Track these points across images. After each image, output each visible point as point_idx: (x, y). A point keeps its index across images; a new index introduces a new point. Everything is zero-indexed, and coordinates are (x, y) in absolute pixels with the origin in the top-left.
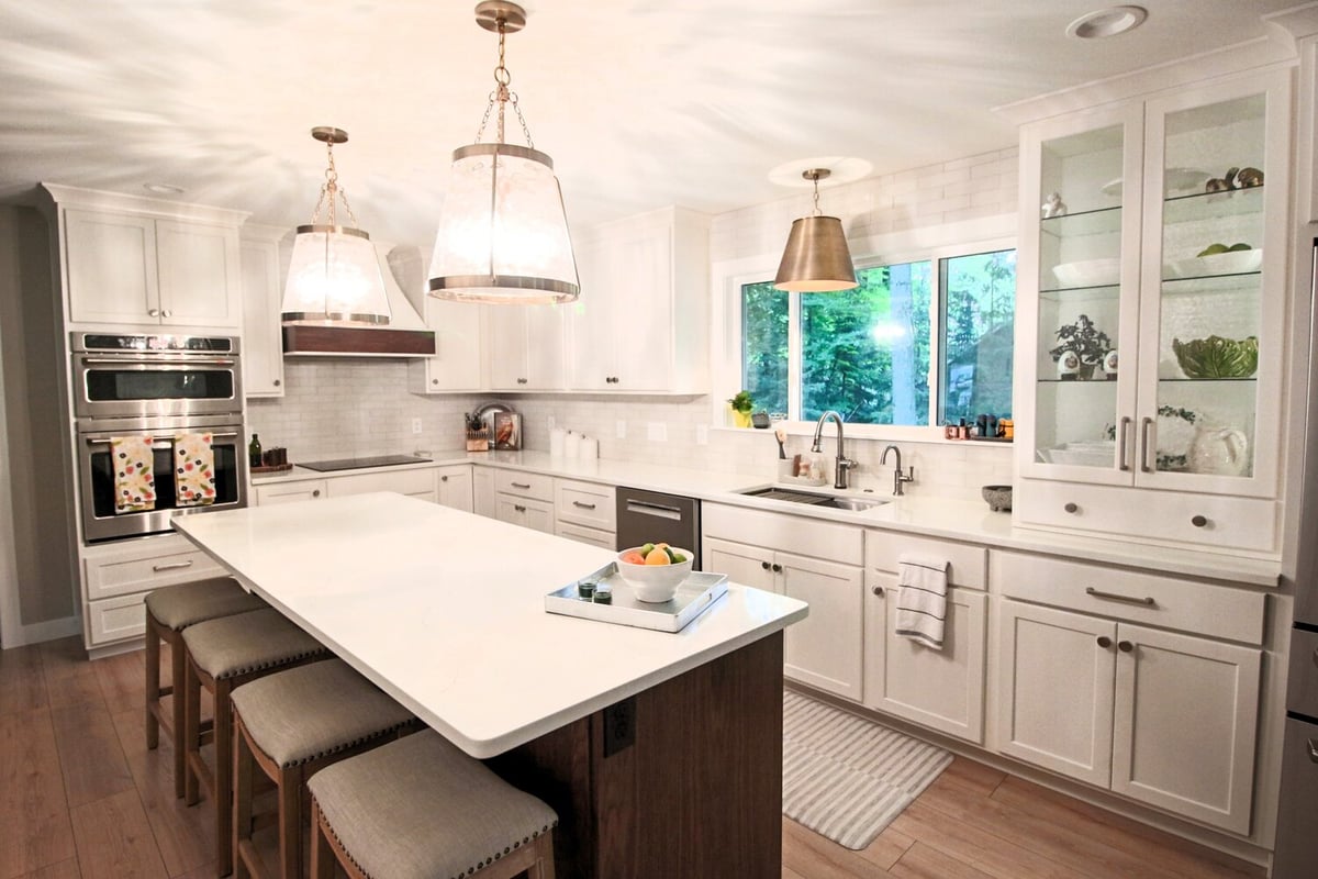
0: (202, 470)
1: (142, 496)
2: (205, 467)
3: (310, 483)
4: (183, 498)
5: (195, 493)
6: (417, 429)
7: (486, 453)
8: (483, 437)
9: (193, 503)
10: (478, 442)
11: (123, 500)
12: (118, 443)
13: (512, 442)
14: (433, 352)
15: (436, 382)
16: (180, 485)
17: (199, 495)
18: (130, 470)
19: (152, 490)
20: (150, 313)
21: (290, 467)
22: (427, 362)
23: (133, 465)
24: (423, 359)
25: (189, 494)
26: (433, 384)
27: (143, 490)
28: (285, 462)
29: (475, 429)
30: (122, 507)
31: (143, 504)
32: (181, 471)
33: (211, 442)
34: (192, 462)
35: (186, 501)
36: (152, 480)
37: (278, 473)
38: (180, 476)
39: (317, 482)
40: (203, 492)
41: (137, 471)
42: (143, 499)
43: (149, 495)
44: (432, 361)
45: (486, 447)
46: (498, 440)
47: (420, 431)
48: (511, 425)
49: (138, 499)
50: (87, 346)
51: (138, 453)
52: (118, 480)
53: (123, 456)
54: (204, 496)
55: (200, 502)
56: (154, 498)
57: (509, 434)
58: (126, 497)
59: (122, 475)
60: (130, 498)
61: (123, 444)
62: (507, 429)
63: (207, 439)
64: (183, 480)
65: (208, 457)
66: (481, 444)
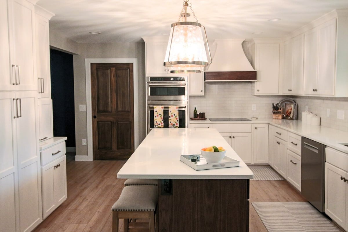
0: (175, 117)
1: (160, 123)
2: (176, 116)
3: (207, 124)
4: (170, 125)
5: (173, 124)
6: (254, 109)
7: (281, 120)
8: (279, 113)
9: (173, 127)
10: (277, 115)
11: (155, 124)
12: (155, 108)
13: (291, 116)
14: (256, 79)
15: (258, 91)
16: (170, 121)
17: (174, 125)
18: (158, 116)
19: (163, 122)
20: (165, 70)
21: (205, 119)
22: (255, 83)
23: (159, 114)
24: (254, 82)
25: (172, 124)
26: (257, 92)
27: (161, 122)
28: (204, 117)
29: (276, 110)
30: (156, 126)
31: (160, 126)
32: (170, 117)
33: (178, 109)
34: (173, 115)
35: (171, 126)
36: (163, 119)
37: (200, 120)
38: (169, 118)
39: (209, 125)
40: (175, 124)
41: (159, 116)
42: (160, 124)
43: (162, 123)
44: (257, 82)
45: (281, 117)
46: (286, 115)
47: (255, 109)
48: (291, 109)
49: (159, 124)
50: (150, 81)
51: (160, 111)
52: (155, 118)
53: (156, 111)
54: (175, 125)
55: (175, 127)
56: (163, 124)
57: (290, 113)
58: (156, 123)
59: (156, 117)
60: (157, 124)
61: (156, 108)
62: (290, 111)
63: (177, 108)
64: (170, 120)
65: (177, 113)
66: (278, 116)
